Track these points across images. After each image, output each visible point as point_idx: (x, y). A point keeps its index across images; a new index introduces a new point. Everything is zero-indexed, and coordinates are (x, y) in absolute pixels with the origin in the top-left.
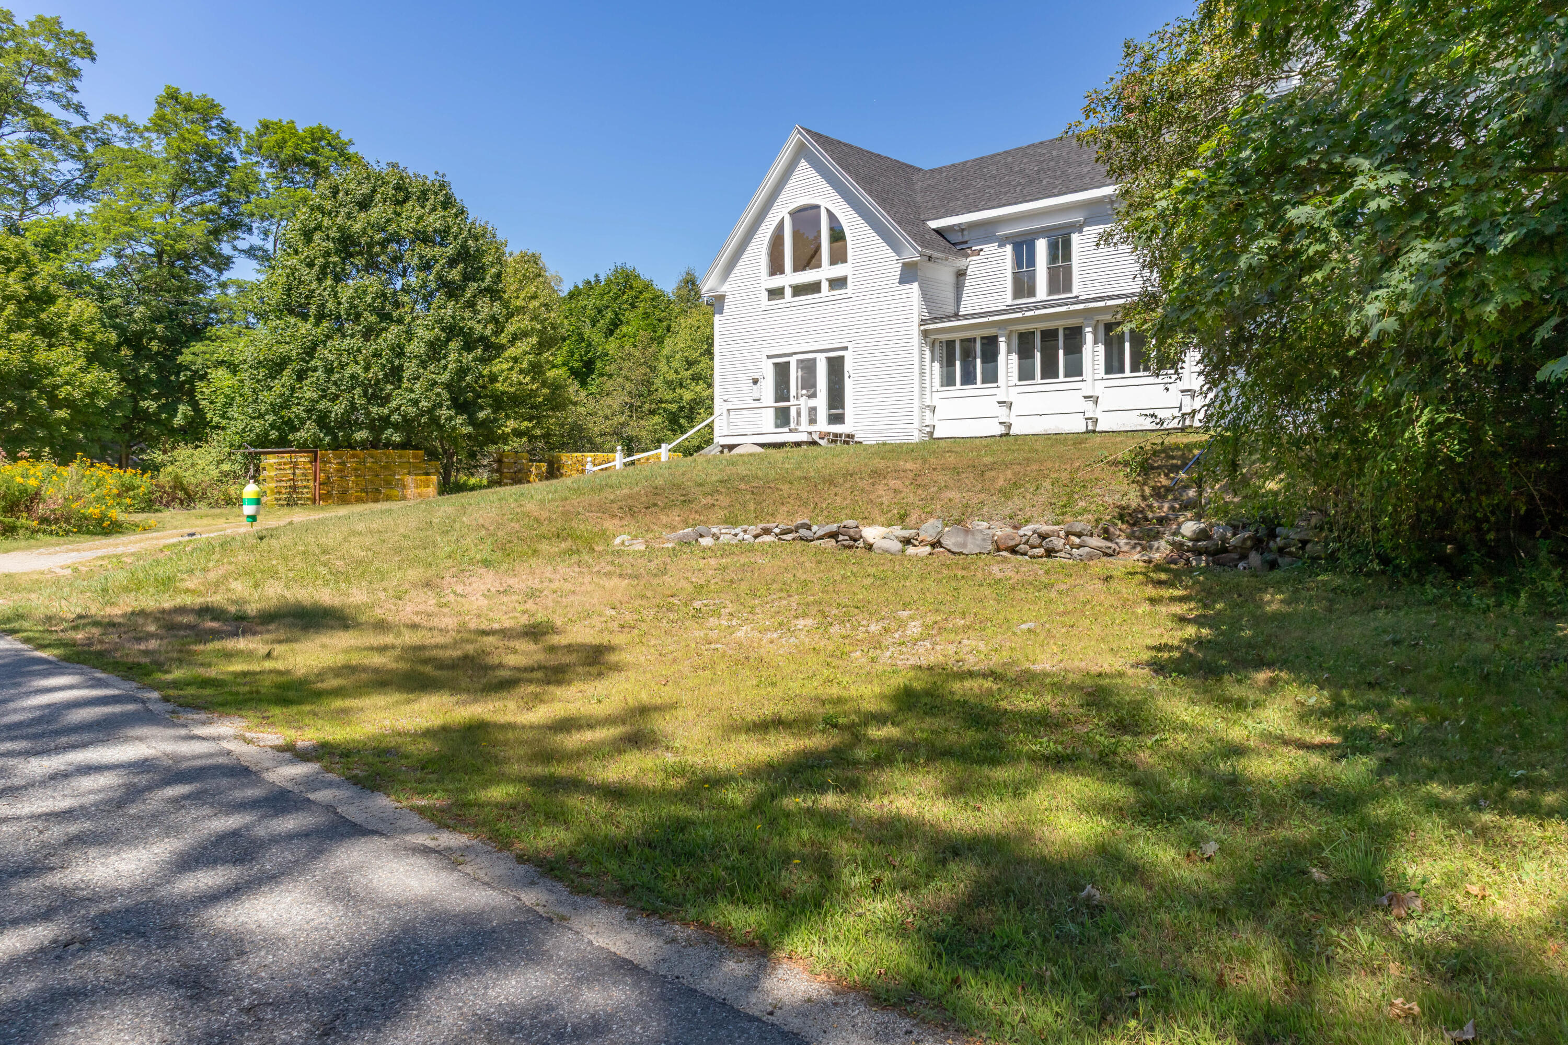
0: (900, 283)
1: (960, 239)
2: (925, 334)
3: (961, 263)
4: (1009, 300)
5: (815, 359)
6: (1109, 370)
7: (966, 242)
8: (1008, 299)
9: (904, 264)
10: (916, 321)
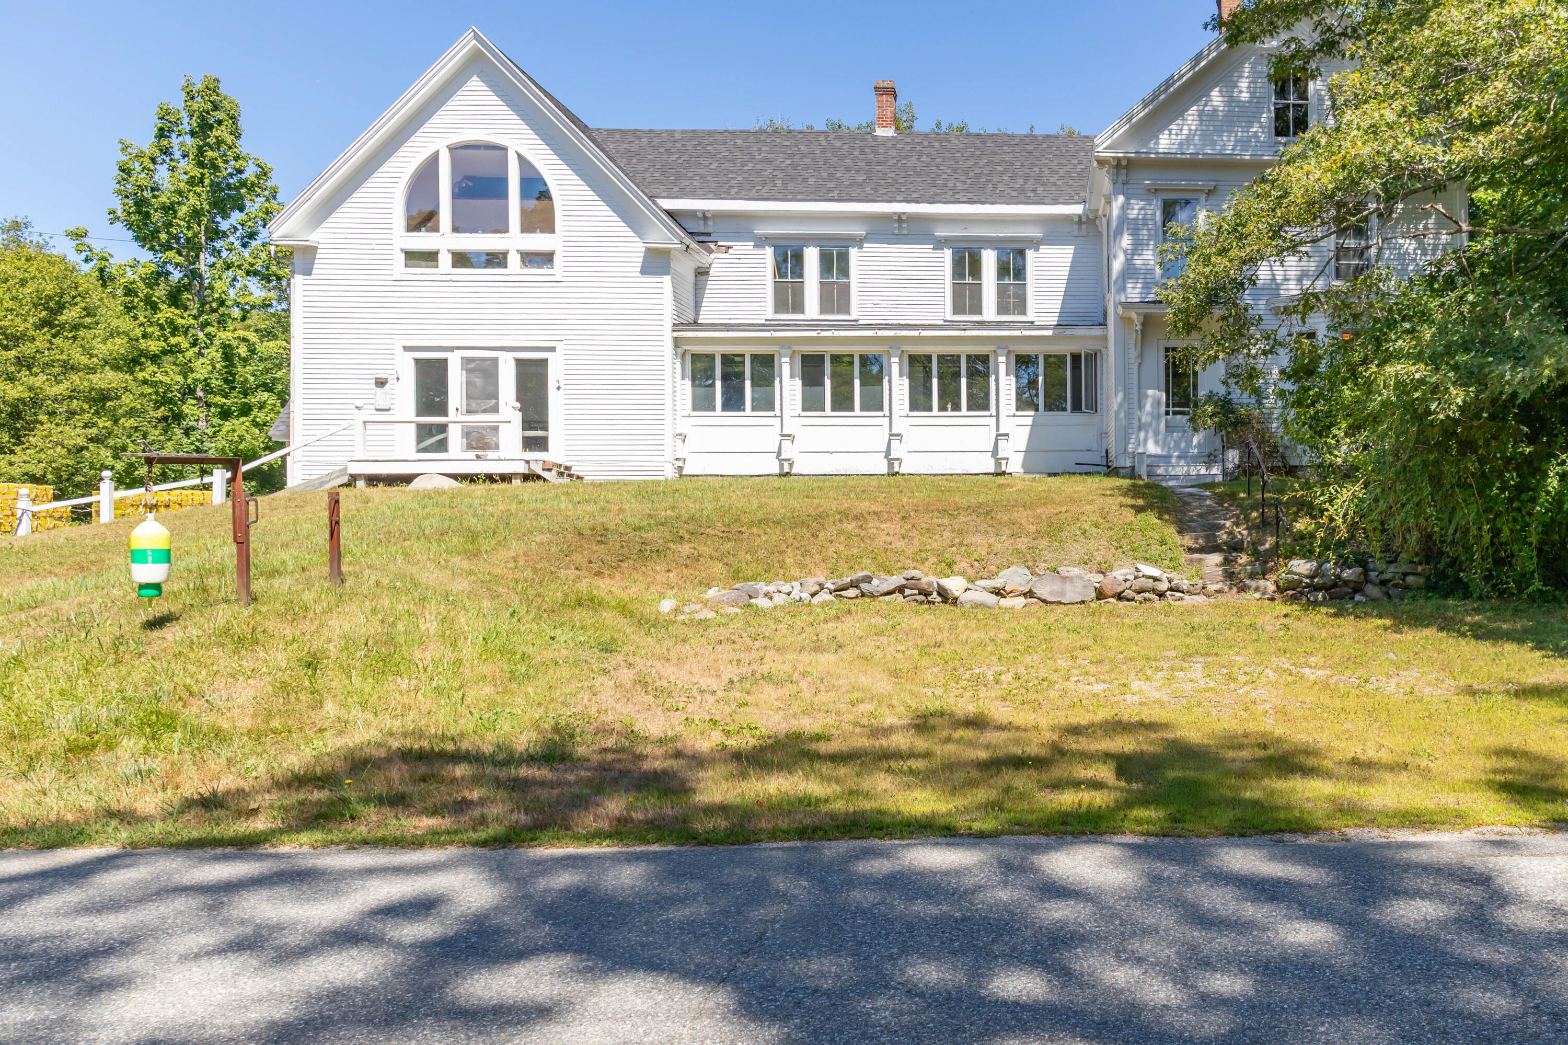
0: (642, 272)
1: (702, 229)
2: (677, 342)
3: (705, 259)
4: (769, 313)
5: (495, 360)
6: (914, 406)
7: (709, 234)
8: (767, 311)
9: (648, 250)
10: (668, 326)
